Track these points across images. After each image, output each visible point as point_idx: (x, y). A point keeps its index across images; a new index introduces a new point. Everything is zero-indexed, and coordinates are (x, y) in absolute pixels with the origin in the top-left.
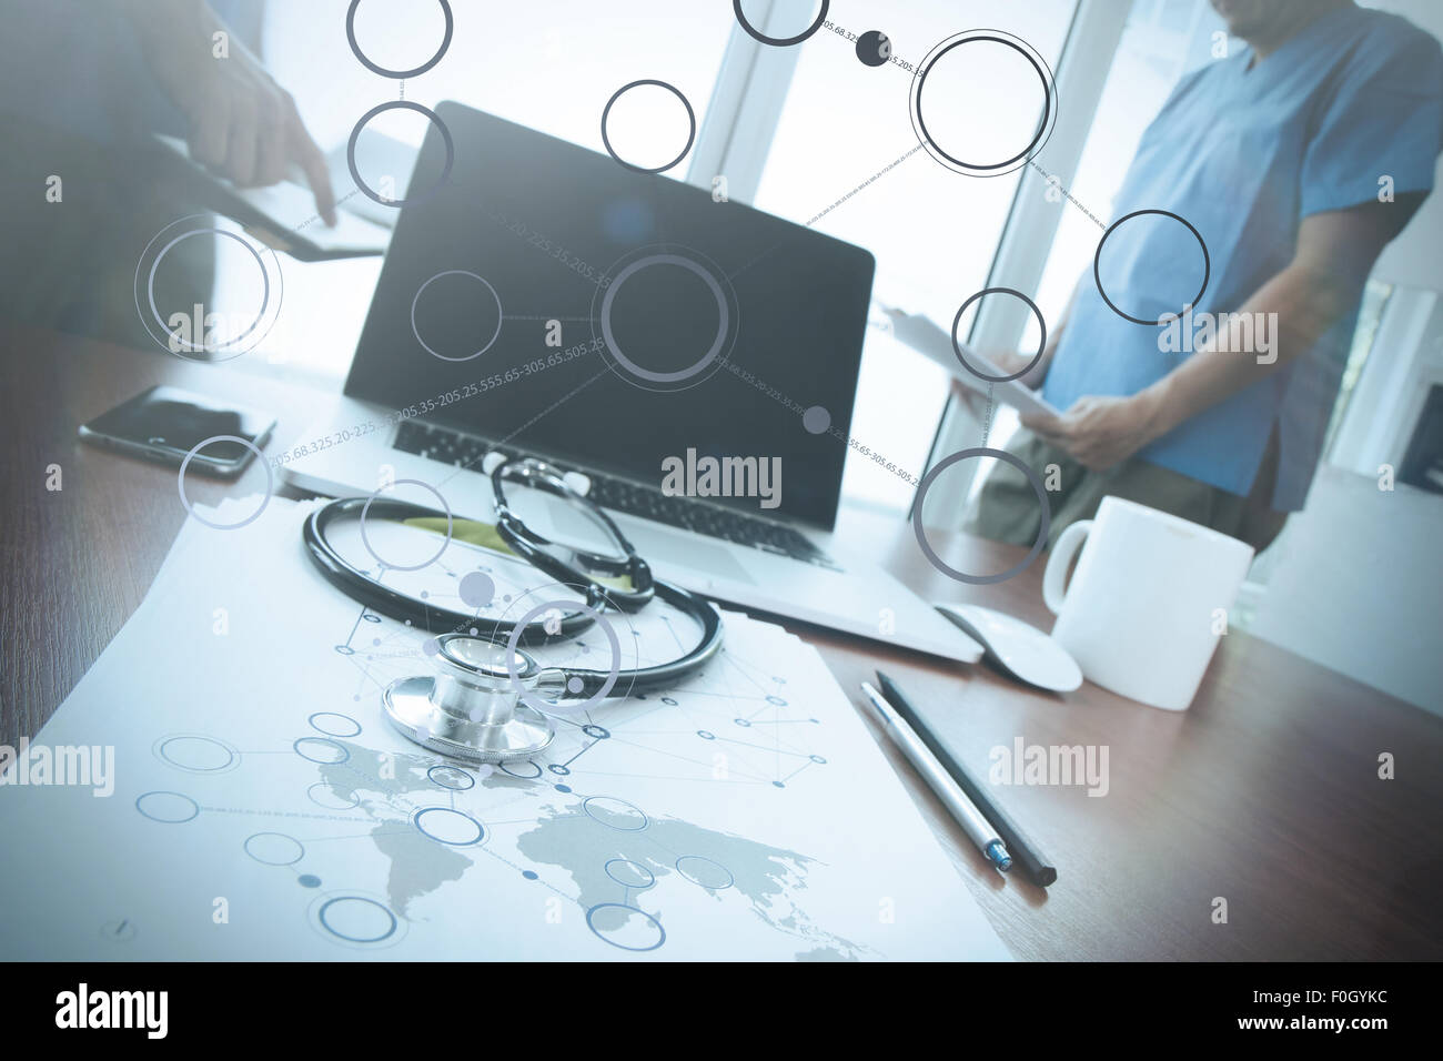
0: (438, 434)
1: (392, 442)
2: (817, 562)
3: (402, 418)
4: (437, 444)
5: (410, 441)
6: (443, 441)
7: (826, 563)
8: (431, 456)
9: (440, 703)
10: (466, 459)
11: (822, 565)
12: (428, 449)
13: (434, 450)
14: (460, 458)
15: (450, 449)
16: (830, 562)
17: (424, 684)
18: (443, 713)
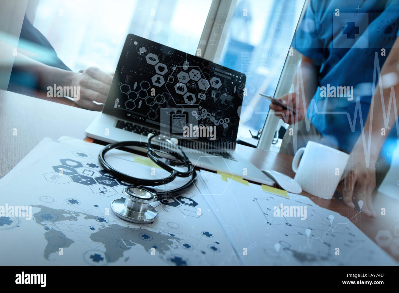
0: (127, 123)
1: (115, 125)
2: (230, 158)
3: (118, 119)
4: (127, 126)
5: (120, 125)
6: (129, 125)
7: (232, 159)
8: (126, 129)
9: (127, 206)
10: (135, 130)
11: (231, 159)
12: (125, 127)
13: (126, 128)
14: (133, 130)
15: (131, 128)
16: (234, 158)
17: (122, 200)
18: (127, 209)
